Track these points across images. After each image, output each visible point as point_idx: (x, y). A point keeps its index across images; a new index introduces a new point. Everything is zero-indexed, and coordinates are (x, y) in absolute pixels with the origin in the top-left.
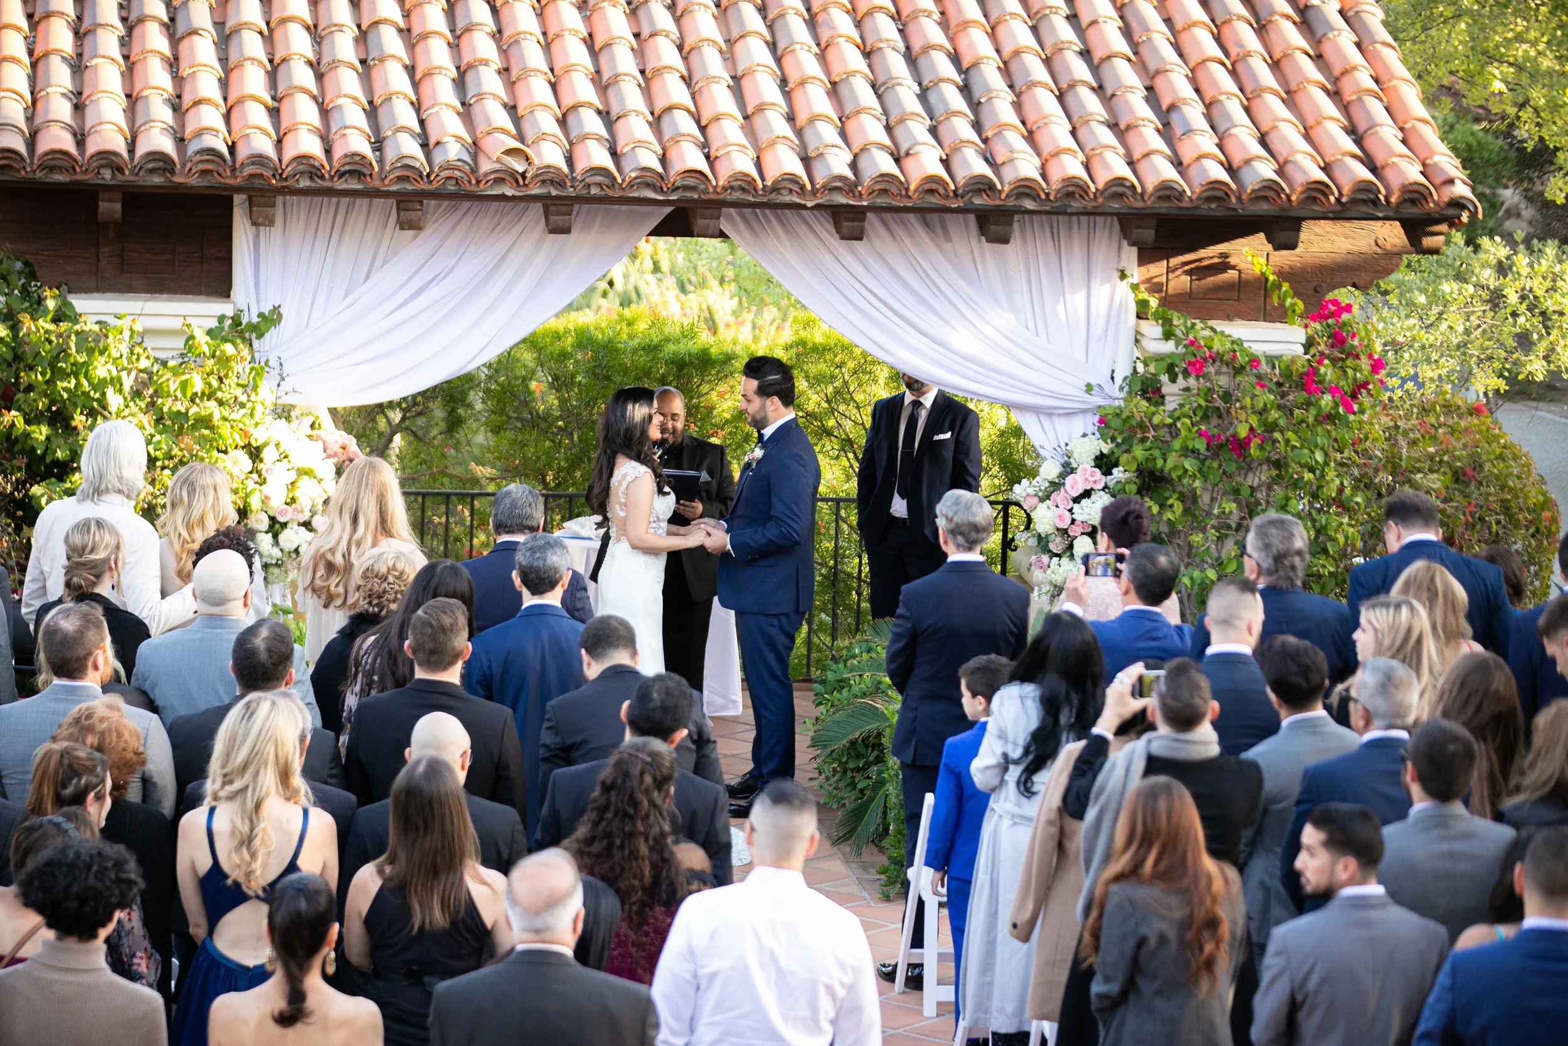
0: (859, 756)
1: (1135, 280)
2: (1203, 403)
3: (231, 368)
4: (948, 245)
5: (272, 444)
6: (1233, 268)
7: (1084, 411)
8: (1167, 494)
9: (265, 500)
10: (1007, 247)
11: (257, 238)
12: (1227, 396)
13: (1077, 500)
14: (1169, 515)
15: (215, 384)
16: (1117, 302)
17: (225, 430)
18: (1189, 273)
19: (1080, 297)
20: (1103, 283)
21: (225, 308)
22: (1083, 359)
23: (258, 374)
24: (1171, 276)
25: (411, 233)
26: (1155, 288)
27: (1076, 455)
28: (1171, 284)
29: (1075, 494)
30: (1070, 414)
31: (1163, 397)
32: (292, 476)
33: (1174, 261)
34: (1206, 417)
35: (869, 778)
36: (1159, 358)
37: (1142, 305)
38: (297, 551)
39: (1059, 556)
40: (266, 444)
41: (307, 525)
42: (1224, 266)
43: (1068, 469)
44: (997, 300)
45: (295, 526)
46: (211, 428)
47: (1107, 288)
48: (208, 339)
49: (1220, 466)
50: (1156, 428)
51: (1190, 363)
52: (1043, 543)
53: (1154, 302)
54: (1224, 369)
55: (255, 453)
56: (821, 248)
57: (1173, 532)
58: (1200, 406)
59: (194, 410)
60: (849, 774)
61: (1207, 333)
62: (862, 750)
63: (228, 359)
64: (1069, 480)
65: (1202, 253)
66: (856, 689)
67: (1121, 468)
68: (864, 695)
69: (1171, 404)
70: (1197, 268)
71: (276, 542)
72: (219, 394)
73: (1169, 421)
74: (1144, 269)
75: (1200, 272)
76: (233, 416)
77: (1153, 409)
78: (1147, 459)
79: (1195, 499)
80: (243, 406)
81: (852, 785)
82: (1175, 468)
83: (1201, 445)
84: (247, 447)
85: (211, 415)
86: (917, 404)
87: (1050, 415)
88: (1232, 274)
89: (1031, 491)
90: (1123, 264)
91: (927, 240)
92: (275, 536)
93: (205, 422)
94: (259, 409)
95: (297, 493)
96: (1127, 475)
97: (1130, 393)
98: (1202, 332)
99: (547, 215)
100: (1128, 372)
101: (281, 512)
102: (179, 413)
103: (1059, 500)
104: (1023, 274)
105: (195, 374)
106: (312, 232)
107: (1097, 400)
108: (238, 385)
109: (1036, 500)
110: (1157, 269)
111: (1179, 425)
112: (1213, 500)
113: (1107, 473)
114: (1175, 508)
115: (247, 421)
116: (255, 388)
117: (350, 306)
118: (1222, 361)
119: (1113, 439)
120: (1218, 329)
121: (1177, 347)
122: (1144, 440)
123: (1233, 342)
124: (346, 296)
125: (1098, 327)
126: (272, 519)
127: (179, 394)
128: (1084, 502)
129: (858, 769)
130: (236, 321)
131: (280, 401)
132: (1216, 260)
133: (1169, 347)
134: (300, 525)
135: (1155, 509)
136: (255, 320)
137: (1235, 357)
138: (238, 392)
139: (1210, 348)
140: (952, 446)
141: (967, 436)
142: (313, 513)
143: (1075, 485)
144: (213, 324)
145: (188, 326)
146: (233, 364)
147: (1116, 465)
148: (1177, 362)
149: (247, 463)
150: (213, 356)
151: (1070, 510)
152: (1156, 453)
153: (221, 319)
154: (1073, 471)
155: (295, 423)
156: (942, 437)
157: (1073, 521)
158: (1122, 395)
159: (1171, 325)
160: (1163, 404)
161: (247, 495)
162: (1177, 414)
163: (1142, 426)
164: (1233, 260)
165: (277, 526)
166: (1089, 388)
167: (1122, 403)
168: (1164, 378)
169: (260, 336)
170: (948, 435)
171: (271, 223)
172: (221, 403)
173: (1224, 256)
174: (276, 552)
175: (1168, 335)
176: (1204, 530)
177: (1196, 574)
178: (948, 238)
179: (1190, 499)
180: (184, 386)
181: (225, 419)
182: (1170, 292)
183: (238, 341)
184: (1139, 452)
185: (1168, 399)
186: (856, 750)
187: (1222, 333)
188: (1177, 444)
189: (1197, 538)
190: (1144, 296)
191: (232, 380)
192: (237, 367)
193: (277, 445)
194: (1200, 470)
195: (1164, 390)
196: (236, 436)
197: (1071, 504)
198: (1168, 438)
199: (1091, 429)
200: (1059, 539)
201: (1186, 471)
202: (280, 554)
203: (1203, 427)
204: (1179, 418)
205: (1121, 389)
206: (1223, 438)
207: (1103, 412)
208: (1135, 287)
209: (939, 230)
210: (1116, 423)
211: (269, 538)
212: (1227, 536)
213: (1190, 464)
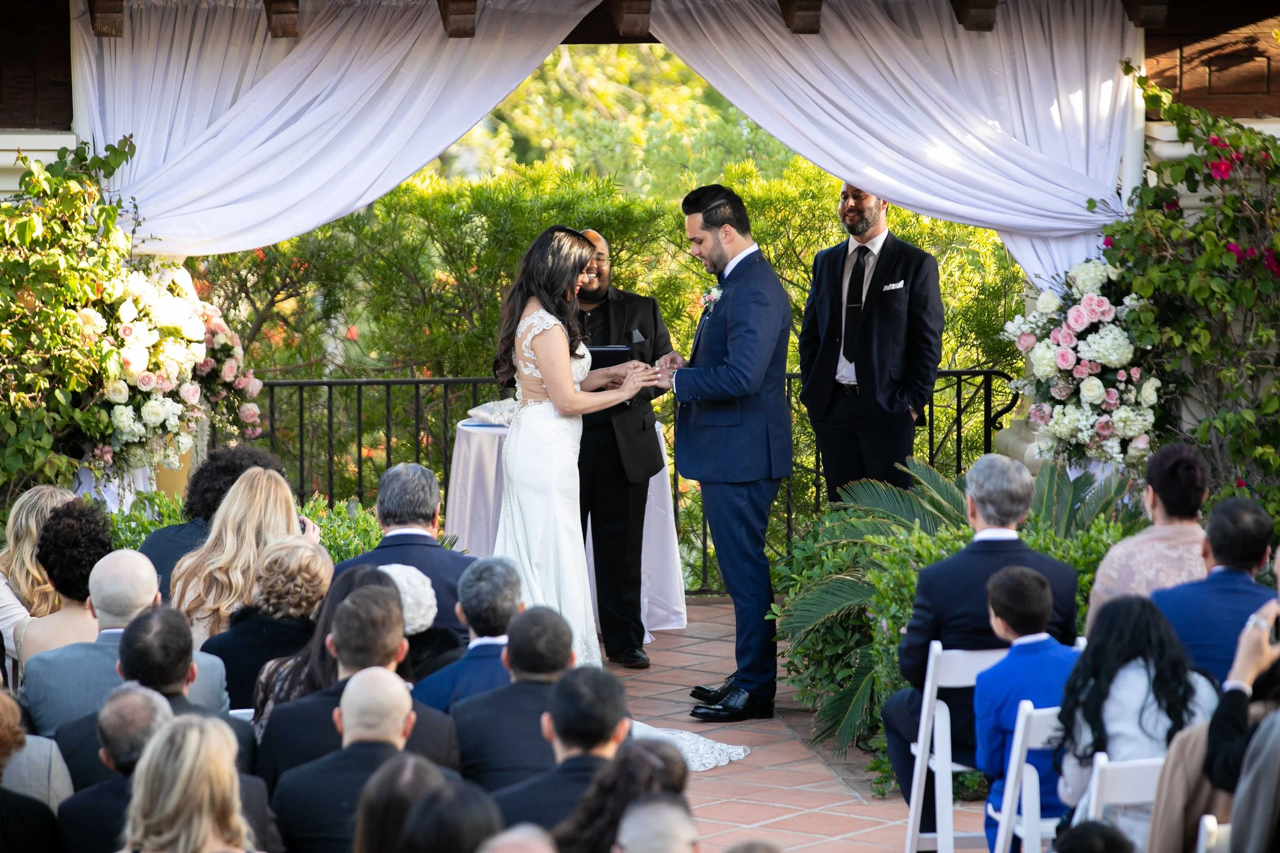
0: (837, 642)
1: (1143, 73)
2: (1230, 213)
3: (77, 209)
4: (918, 43)
5: (129, 300)
6: (1261, 54)
7: (1086, 233)
8: (1190, 323)
9: (124, 365)
10: (989, 36)
11: (100, 58)
12: (1258, 205)
13: (1082, 336)
14: (1194, 347)
15: (58, 230)
16: (1122, 101)
17: (74, 281)
18: (1208, 63)
19: (1077, 98)
20: (1104, 80)
21: (68, 141)
22: (1083, 171)
23: (109, 216)
24: (1186, 67)
25: (283, 42)
26: (1167, 82)
27: (1079, 282)
28: (1186, 78)
29: (1080, 328)
30: (1070, 236)
31: (1181, 211)
32: (155, 337)
33: (1188, 51)
34: (1234, 231)
35: (849, 666)
36: (1175, 163)
37: (1153, 101)
38: (163, 426)
39: (1063, 403)
40: (121, 301)
41: (174, 395)
42: (1250, 51)
43: (1069, 301)
44: (978, 105)
45: (160, 397)
46: (57, 280)
47: (1108, 86)
48: (48, 175)
49: (1254, 288)
50: (1175, 245)
51: (1214, 166)
52: (1043, 390)
53: (1166, 98)
54: (1255, 175)
55: (109, 311)
56: (768, 49)
57: (1200, 370)
58: (1227, 217)
59: (33, 259)
60: (826, 664)
61: (1232, 131)
62: (839, 633)
63: (74, 197)
64: (1072, 313)
65: (1223, 39)
66: (829, 565)
67: (1134, 296)
68: (841, 570)
69: (1191, 219)
70: (1218, 57)
71: (138, 417)
72: (64, 241)
73: (1191, 234)
74: (1153, 61)
75: (1220, 61)
76: (83, 264)
77: (1170, 222)
78: (1166, 282)
79: (1225, 326)
80: (92, 253)
81: (831, 677)
82: (1200, 290)
83: (1230, 261)
84: (98, 304)
85: (56, 265)
86: (863, 251)
87: (1045, 239)
88: (1261, 62)
89: (1026, 328)
90: (1128, 55)
91: (893, 35)
92: (137, 410)
93: (50, 273)
94: (113, 256)
95: (161, 358)
96: (1143, 302)
97: (1141, 207)
98: (1226, 130)
99: (444, 17)
100: (1138, 183)
101: (142, 380)
102: (16, 263)
103: (1060, 337)
104: (1008, 72)
105: (34, 215)
106: (166, 48)
107: (1101, 218)
108: (86, 230)
109: (1032, 339)
110: (1168, 61)
111: (1202, 239)
112: (1245, 330)
113: (1117, 302)
114: (1202, 339)
115: (99, 271)
116: (107, 233)
117: (215, 136)
118: (1251, 163)
119: (1123, 262)
120: (1246, 126)
121: (1196, 149)
122: (1160, 260)
123: (1264, 140)
124: (209, 125)
125: (1100, 133)
126: (133, 389)
127: (16, 240)
128: (1091, 338)
129: (838, 657)
130: (80, 154)
131: (135, 251)
132: (1240, 46)
133: (1187, 149)
134: (166, 395)
135: (1178, 341)
136: (102, 154)
137: (1268, 156)
138: (87, 238)
139: (1237, 149)
140: (906, 297)
141: (923, 285)
142: (181, 382)
143: (1079, 318)
144: (53, 158)
145: (24, 159)
146: (79, 203)
147: (1128, 293)
148: (1198, 166)
149: (100, 323)
150: (55, 195)
151: (1075, 349)
152: (1177, 274)
153: (62, 152)
154: (1076, 302)
155: (156, 276)
156: (893, 286)
157: (1079, 361)
158: (1131, 210)
159: (1189, 124)
160: (1181, 216)
161: (103, 359)
162: (1199, 228)
163: (1157, 243)
164: (1261, 45)
165: (139, 397)
166: (1091, 205)
167: (1132, 218)
168: (1181, 188)
169: (109, 174)
170: (900, 285)
171: (119, 33)
172: (66, 250)
173: (1252, 40)
174: (139, 428)
175: (1184, 136)
176: (1237, 365)
177: (1230, 416)
178: (918, 34)
179: (1220, 329)
180: (22, 230)
181: (72, 268)
182: (1185, 86)
183: (85, 177)
184: (1155, 274)
185: (1186, 213)
186: (833, 635)
187: (1251, 130)
188: (1201, 262)
189: (1229, 373)
190: (1156, 91)
191: (78, 225)
192: (85, 209)
193: (135, 301)
194: (1230, 293)
195: (1182, 203)
196: (87, 288)
197: (1075, 341)
198: (1188, 257)
199: (1094, 253)
200: (1062, 383)
201: (1213, 293)
202: (143, 430)
203: (1232, 240)
204: (1201, 233)
205: (1130, 202)
206: (1257, 251)
207: (1110, 232)
208: (1142, 81)
209: (907, 23)
210: (1126, 242)
211: (129, 411)
212: (1264, 372)
213: (1217, 285)
